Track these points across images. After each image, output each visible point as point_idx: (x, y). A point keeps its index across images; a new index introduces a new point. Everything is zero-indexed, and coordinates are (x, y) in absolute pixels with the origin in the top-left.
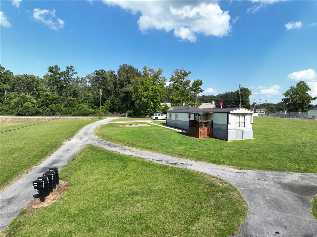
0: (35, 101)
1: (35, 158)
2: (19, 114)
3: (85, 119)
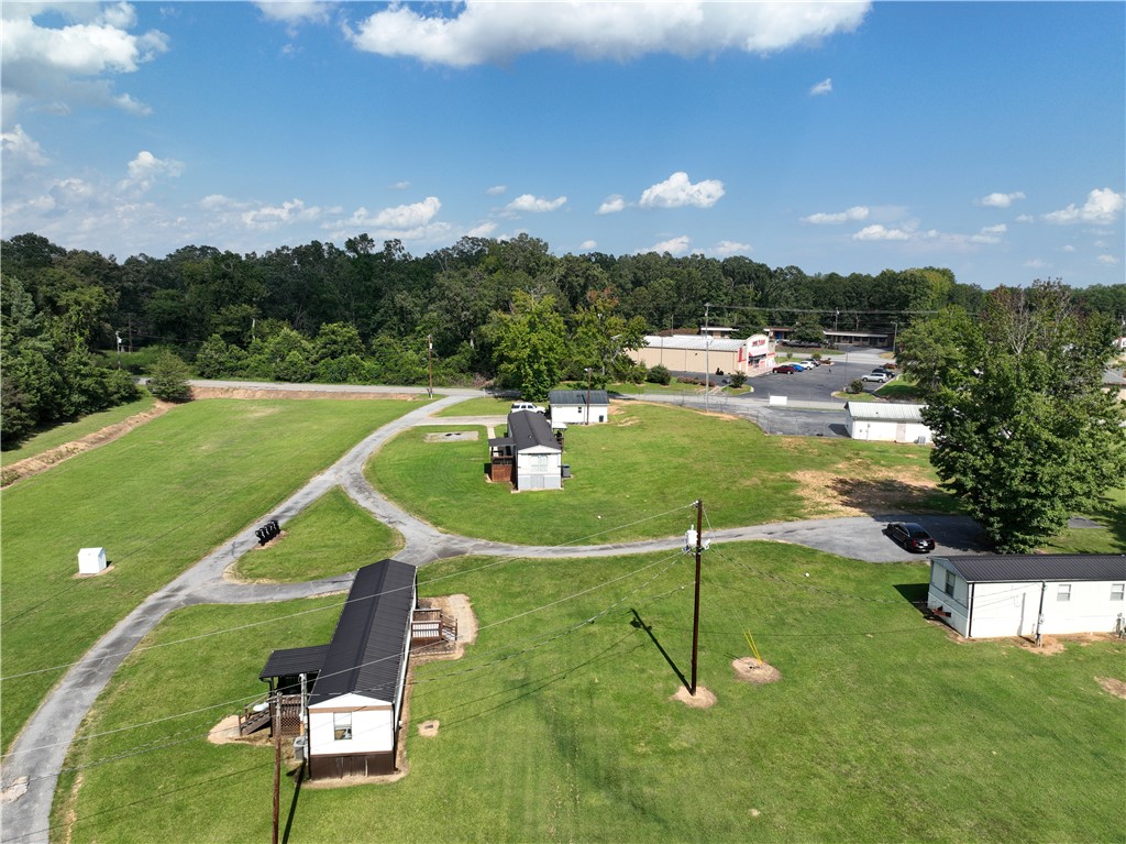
0: (309, 346)
1: (271, 502)
2: (278, 379)
3: (401, 397)
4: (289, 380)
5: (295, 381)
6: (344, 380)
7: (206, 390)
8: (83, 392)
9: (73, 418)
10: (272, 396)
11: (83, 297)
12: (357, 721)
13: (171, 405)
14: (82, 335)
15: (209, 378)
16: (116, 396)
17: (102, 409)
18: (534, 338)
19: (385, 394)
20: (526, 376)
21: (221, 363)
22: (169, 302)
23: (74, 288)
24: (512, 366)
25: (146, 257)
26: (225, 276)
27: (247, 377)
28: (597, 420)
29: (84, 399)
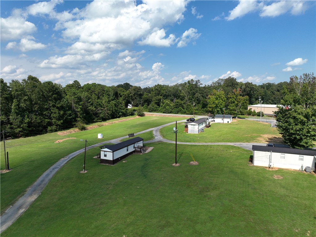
2: (164, 113)
3: (187, 117)
4: (165, 113)
5: (167, 113)
6: (177, 113)
7: (148, 114)
8: (122, 112)
9: (119, 117)
10: (161, 116)
11: (125, 93)
12: (107, 153)
13: (140, 117)
14: (124, 101)
15: (150, 112)
16: (128, 114)
17: (125, 116)
18: (217, 102)
19: (184, 116)
20: (215, 112)
21: (153, 109)
22: (146, 96)
23: (124, 92)
24: (210, 109)
25: (149, 87)
26: (157, 89)
27: (158, 112)
28: (227, 123)
29: (121, 114)
